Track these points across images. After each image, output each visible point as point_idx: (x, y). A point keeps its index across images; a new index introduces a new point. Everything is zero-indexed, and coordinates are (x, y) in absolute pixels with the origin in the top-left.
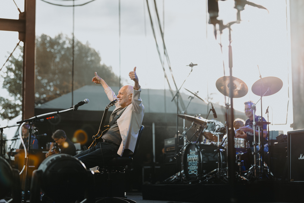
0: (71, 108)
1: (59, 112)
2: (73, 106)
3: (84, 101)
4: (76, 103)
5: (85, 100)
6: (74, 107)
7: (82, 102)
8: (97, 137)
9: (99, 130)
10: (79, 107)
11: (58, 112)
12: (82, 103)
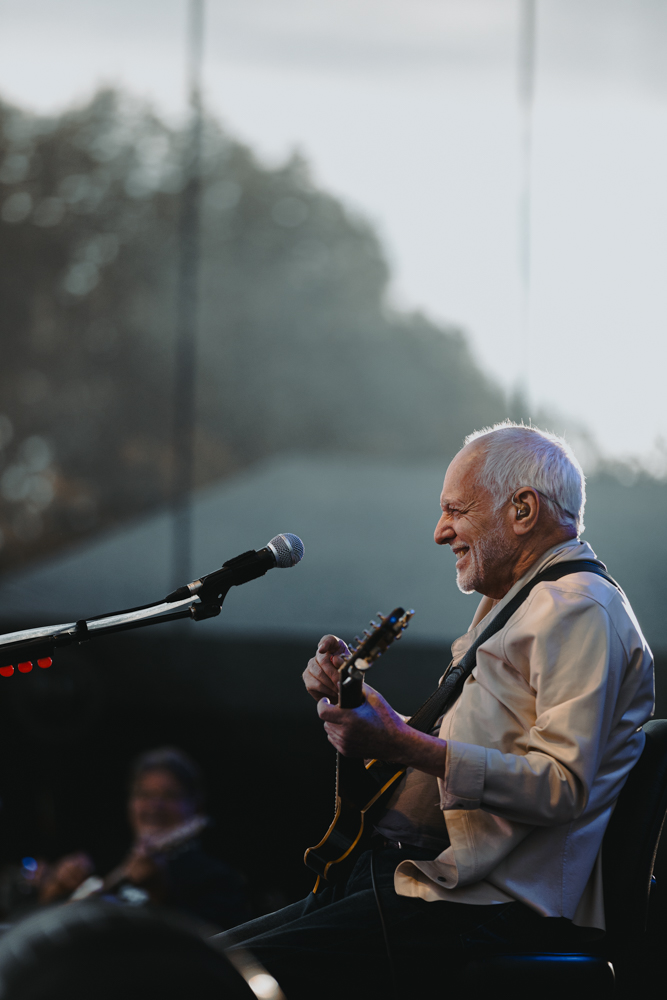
0: (170, 599)
1: (91, 625)
2: (192, 586)
3: (268, 552)
4: (210, 560)
5: (279, 544)
6: (198, 591)
7: (252, 553)
8: (332, 850)
9: (338, 800)
10: (234, 591)
11: (82, 625)
12: (251, 565)
